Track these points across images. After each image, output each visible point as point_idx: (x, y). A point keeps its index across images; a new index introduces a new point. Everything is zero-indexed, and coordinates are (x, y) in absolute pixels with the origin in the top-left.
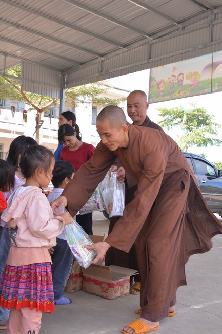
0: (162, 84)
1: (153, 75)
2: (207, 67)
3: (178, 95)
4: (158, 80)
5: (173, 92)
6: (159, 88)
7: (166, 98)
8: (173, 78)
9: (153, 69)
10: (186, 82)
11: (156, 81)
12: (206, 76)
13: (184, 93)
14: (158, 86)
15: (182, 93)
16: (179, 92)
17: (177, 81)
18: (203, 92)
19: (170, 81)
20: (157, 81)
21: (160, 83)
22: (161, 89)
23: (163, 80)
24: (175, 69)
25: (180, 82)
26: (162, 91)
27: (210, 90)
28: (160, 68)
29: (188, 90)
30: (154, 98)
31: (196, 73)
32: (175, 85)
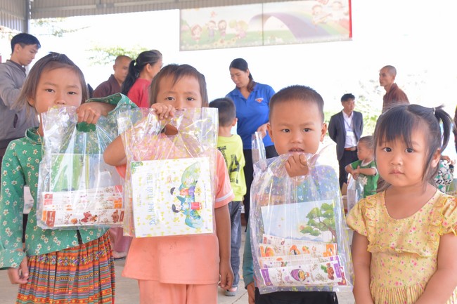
0: (197, 30)
1: (184, 18)
2: (256, 17)
3: (219, 44)
4: (191, 25)
5: (214, 41)
6: (193, 34)
7: (204, 46)
8: (212, 24)
9: (184, 11)
10: (229, 31)
11: (188, 25)
12: (256, 27)
13: (229, 43)
14: (192, 32)
15: (225, 43)
16: (222, 42)
17: (217, 29)
18: (253, 44)
19: (208, 28)
20: (190, 26)
21: (195, 28)
22: (197, 36)
23: (198, 26)
24: (213, 14)
25: (222, 31)
26: (198, 38)
27: (261, 43)
28: (193, 10)
29: (233, 40)
30: (188, 45)
31: (242, 23)
32: (216, 33)
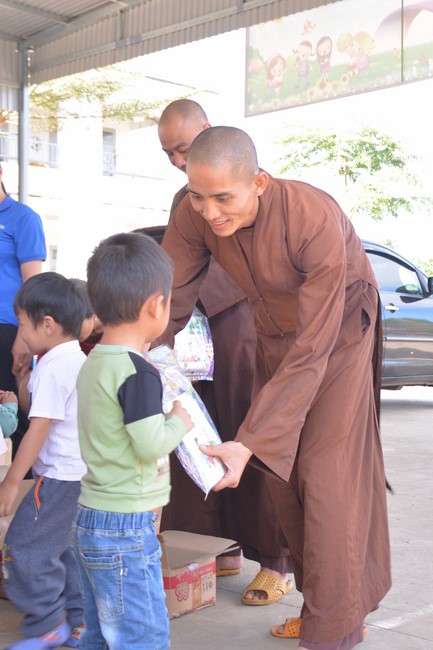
0: (278, 67)
1: (254, 44)
2: (390, 19)
3: (318, 92)
4: (267, 55)
5: (308, 85)
6: (270, 77)
7: (289, 101)
8: (305, 49)
9: (255, 28)
10: (338, 59)
11: (261, 58)
12: (389, 42)
13: (335, 87)
14: (269, 71)
15: (329, 88)
16: (322, 86)
17: (315, 57)
18: (382, 82)
19: (298, 59)
20: (265, 60)
21: (274, 63)
22: (277, 79)
23: (280, 57)
24: (308, 26)
25: (323, 59)
26: (279, 84)
27: (398, 78)
28: (270, 25)
29: (344, 79)
30: (260, 101)
31: (362, 36)
32: (311, 68)
